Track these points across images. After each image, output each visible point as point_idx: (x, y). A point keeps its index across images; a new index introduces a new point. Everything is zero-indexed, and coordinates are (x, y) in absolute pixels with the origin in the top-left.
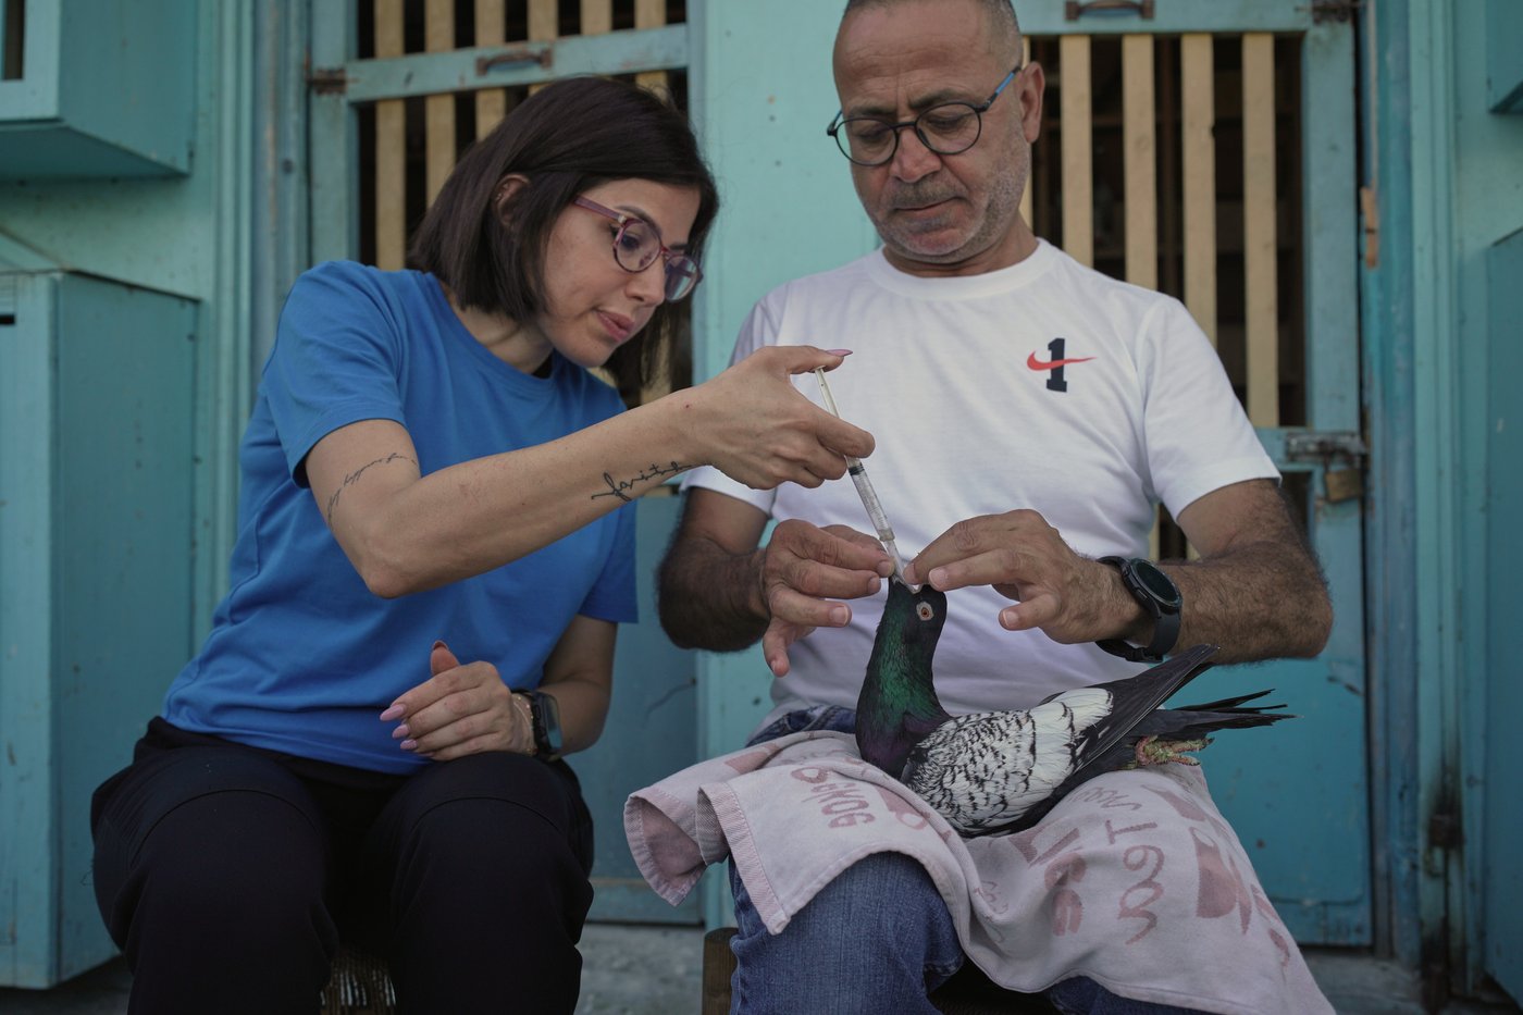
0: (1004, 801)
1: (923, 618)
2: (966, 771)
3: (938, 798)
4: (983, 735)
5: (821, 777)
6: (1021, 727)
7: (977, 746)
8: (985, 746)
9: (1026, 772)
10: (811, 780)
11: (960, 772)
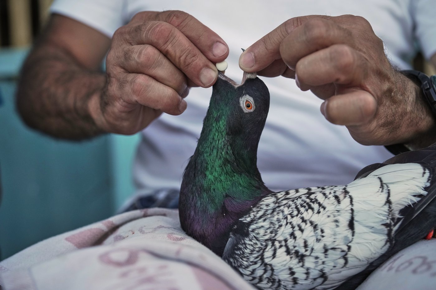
0: (323, 275)
1: (246, 110)
2: (286, 246)
3: (259, 273)
4: (302, 210)
5: (132, 259)
6: (339, 202)
7: (296, 221)
8: (304, 221)
9: (345, 248)
10: (119, 264)
11: (281, 246)
